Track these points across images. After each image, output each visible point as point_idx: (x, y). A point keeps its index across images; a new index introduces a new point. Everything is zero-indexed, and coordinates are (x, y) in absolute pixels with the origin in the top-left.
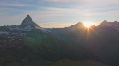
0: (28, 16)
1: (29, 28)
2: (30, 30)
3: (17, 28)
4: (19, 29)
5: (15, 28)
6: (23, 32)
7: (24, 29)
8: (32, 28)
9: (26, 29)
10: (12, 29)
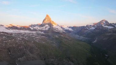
1: (46, 27)
2: (47, 29)
3: (37, 27)
4: (39, 28)
5: (34, 28)
6: (41, 31)
7: (43, 28)
8: (49, 27)
9: (44, 28)
10: (32, 29)
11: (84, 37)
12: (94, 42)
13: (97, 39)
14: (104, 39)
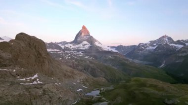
0: (84, 27)
1: (85, 45)
2: (87, 47)
3: (70, 45)
4: (73, 47)
5: (66, 46)
6: (78, 50)
7: (79, 46)
8: (90, 45)
9: (82, 46)
10: (63, 47)
11: (141, 60)
12: (162, 66)
13: (164, 62)
14: (177, 61)
